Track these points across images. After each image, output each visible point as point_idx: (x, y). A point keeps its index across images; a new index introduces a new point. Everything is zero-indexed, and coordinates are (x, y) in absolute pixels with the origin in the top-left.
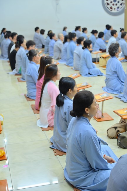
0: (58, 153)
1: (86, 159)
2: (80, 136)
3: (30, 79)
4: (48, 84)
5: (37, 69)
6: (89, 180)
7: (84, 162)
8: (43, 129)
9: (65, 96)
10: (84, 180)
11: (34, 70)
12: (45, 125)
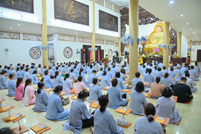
0: (39, 112)
1: (57, 108)
2: (56, 100)
3: (11, 87)
4: (27, 87)
5: (16, 83)
6: (59, 116)
7: (56, 110)
8: (26, 106)
9: (41, 89)
10: (56, 116)
11: (14, 83)
12: (27, 104)
